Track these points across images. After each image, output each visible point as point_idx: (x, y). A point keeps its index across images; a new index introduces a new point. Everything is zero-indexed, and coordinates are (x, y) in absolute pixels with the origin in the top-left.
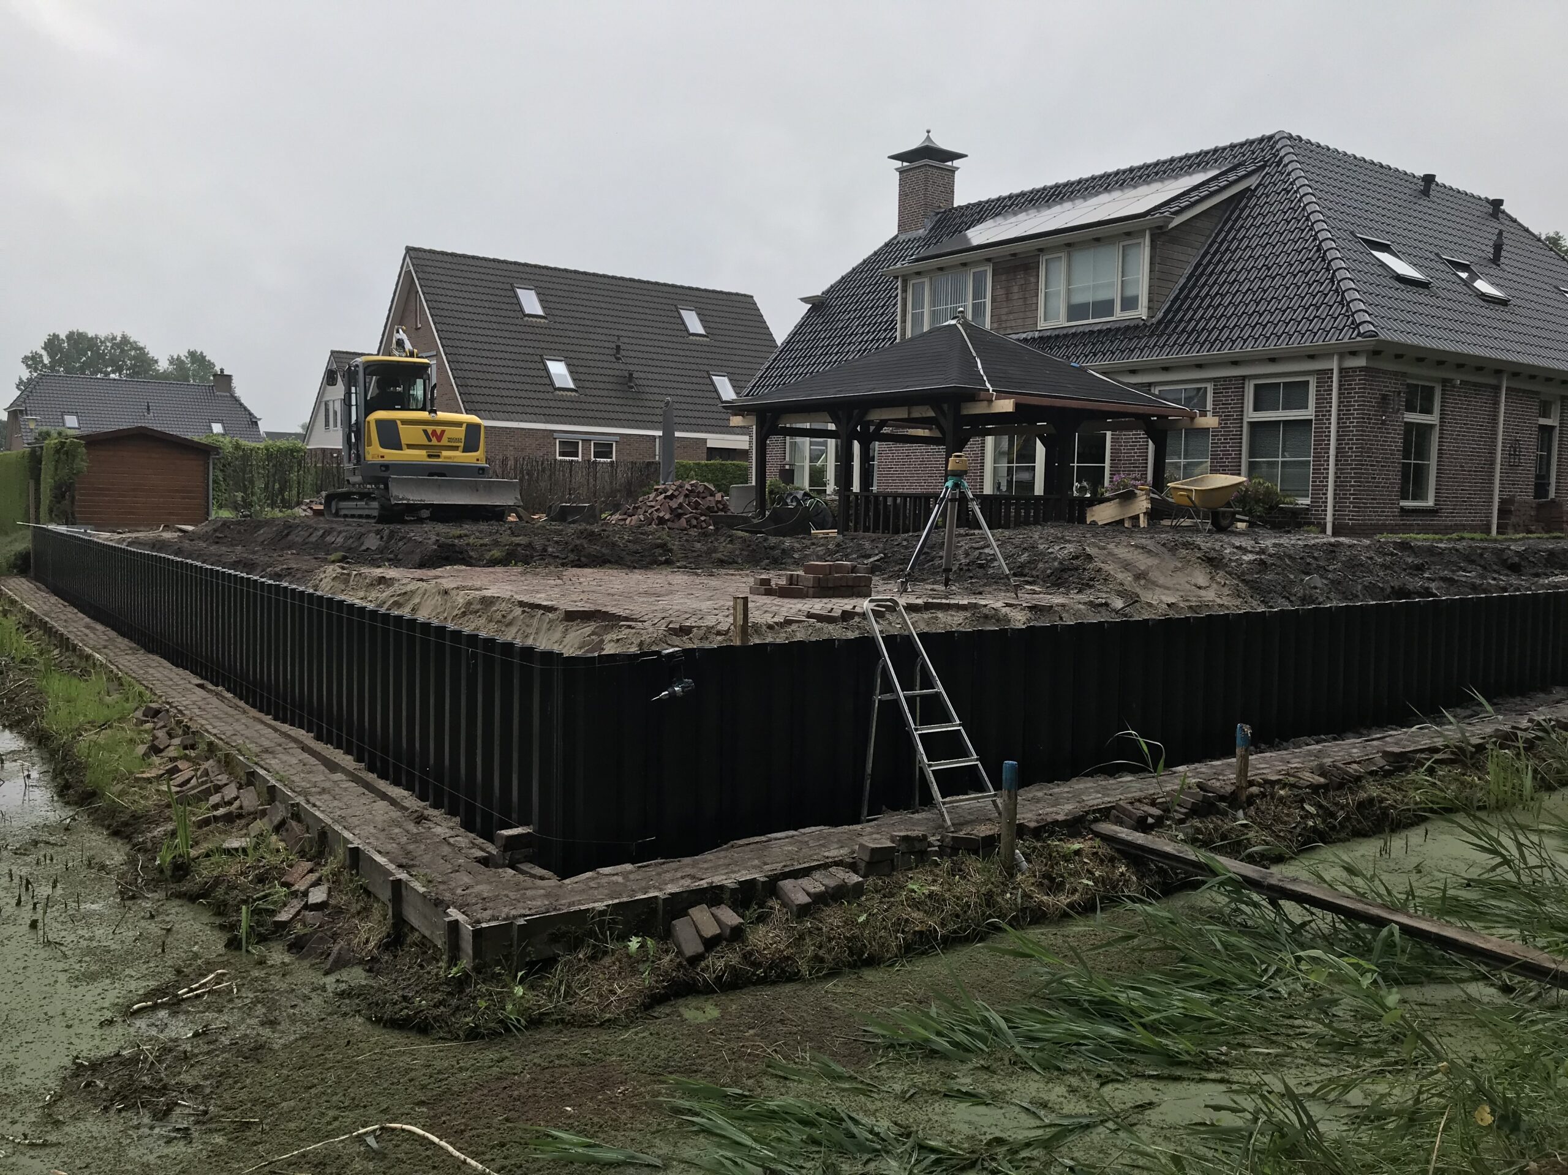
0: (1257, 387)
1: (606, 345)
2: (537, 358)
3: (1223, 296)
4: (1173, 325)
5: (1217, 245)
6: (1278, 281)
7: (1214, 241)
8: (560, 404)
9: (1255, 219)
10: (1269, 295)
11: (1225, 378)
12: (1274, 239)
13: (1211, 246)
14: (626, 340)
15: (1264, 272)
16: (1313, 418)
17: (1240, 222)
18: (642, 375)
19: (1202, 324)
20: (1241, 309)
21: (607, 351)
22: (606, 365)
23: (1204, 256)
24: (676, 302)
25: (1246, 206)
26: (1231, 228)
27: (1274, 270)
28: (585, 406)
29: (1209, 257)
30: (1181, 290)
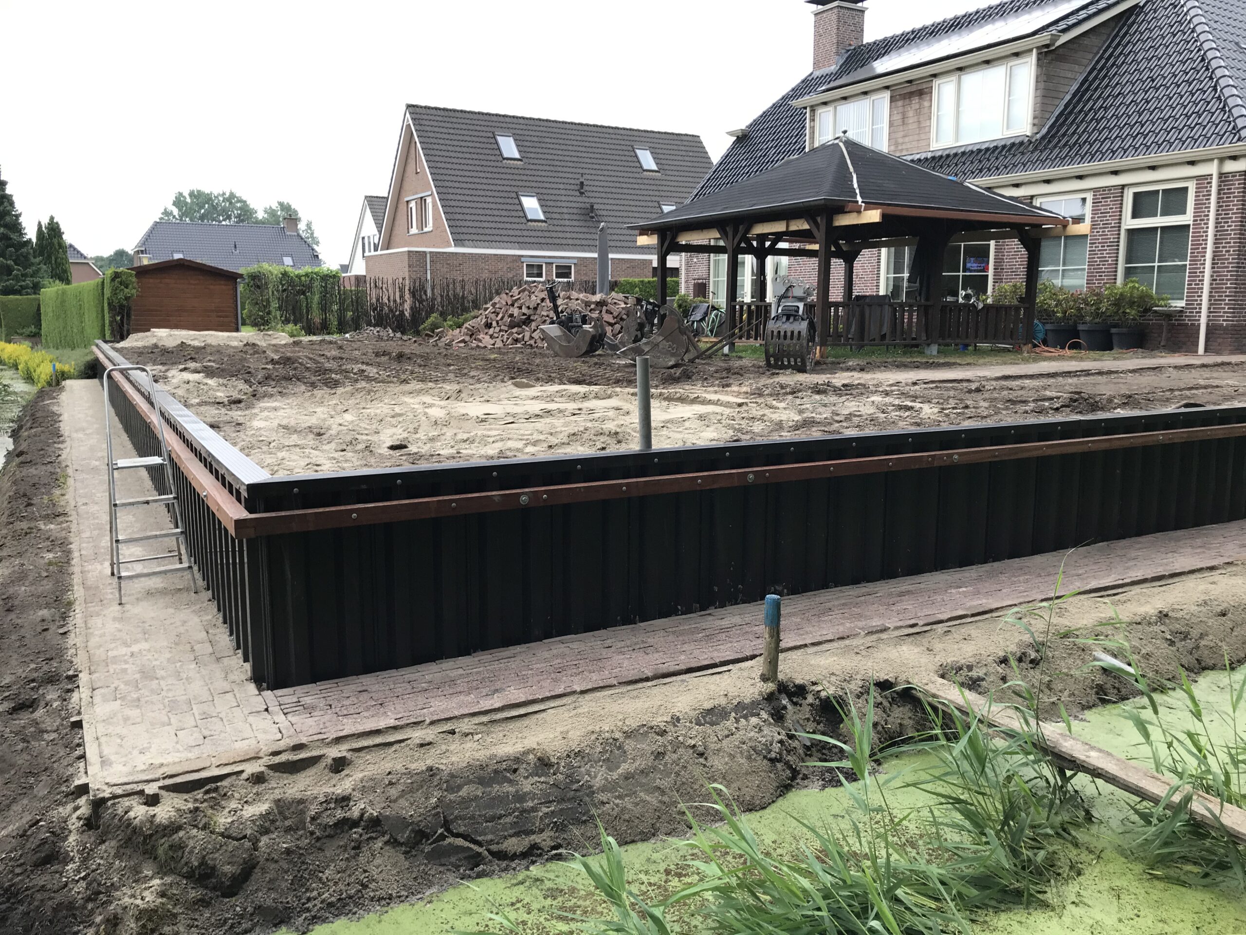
0: (1136, 195)
1: (572, 181)
2: (514, 195)
3: (1106, 109)
4: (1056, 140)
5: (1103, 61)
6: (1162, 92)
7: (1101, 58)
8: (531, 233)
9: (1142, 34)
10: (1152, 105)
11: (1104, 188)
12: (1161, 51)
13: (1098, 62)
14: (589, 177)
15: (1148, 84)
16: (1191, 223)
17: (1127, 38)
18: (602, 207)
19: (1085, 136)
20: (1124, 120)
21: (572, 187)
22: (571, 199)
23: (1090, 73)
24: (633, 143)
25: (1134, 23)
26: (1119, 44)
27: (1159, 82)
28: (554, 235)
29: (1095, 73)
30: (1066, 106)
